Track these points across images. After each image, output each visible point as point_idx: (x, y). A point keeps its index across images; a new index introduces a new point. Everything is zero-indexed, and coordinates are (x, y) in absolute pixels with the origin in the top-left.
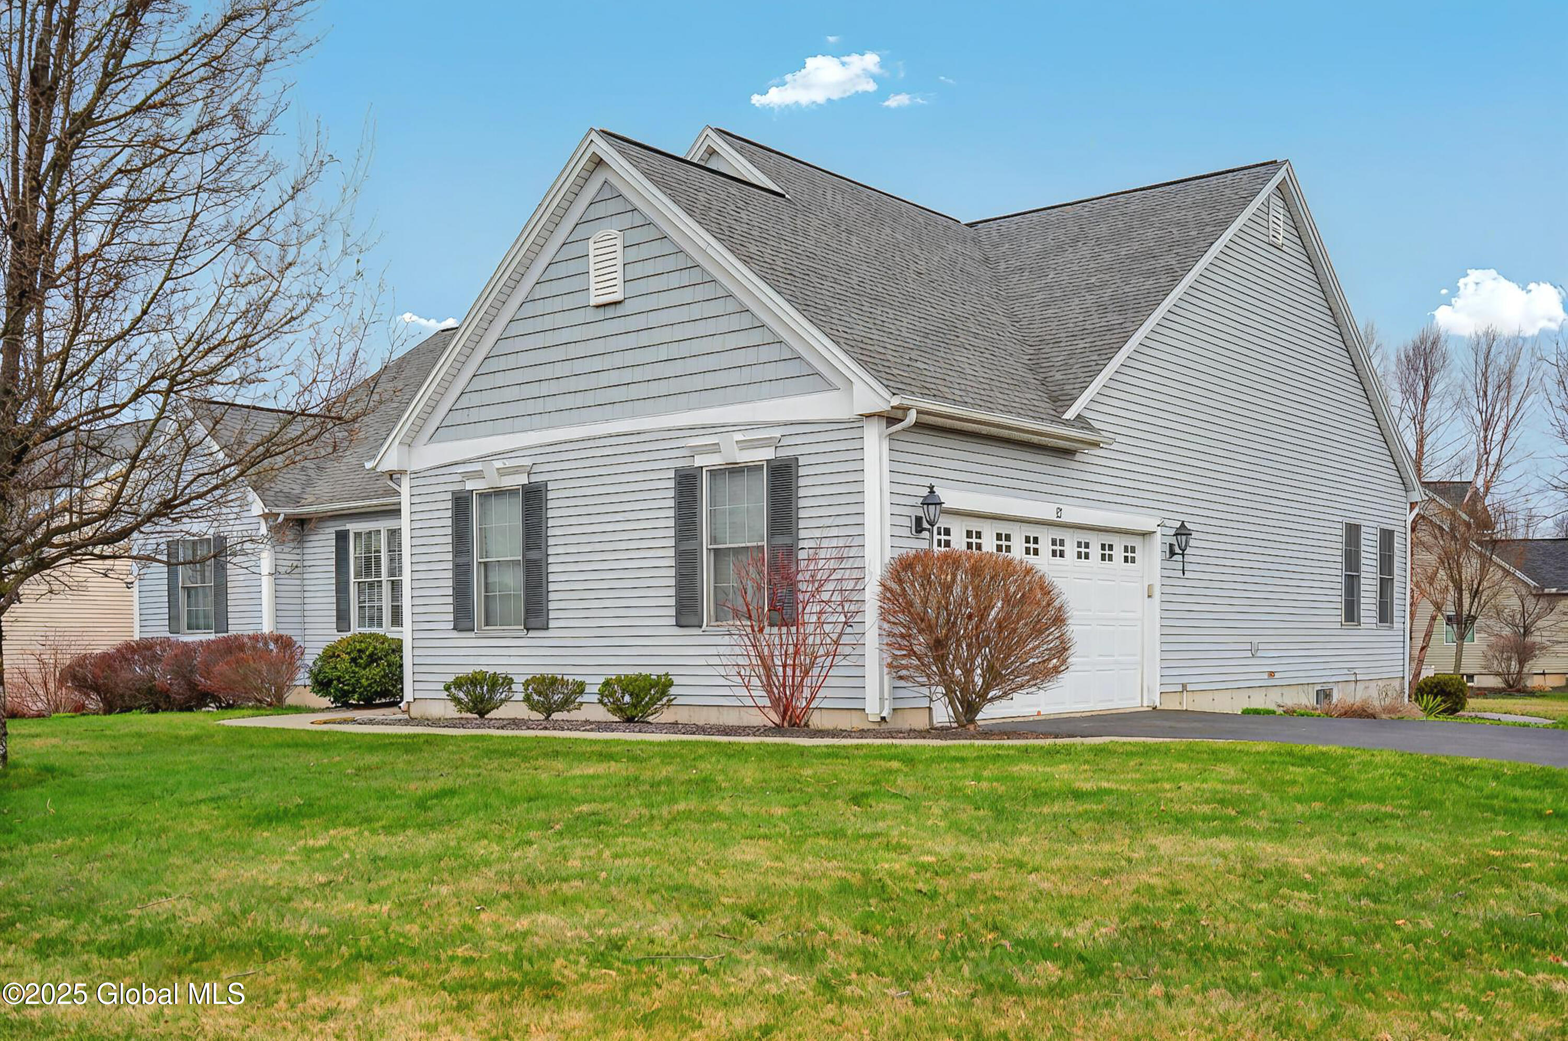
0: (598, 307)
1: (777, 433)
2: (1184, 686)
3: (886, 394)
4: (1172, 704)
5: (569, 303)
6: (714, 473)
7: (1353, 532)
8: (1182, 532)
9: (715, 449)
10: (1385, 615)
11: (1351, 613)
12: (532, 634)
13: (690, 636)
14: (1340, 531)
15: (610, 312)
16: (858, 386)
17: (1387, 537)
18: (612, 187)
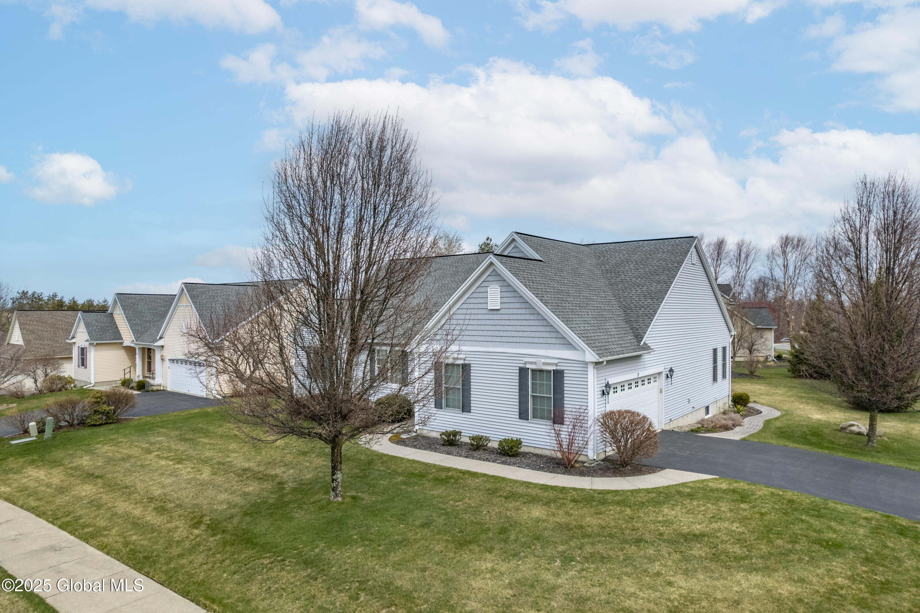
0: (491, 310)
1: (556, 361)
2: (671, 420)
3: (598, 357)
4: (667, 428)
5: (479, 306)
6: (533, 371)
7: (715, 351)
8: (671, 370)
9: (535, 363)
10: (724, 376)
11: (715, 379)
12: (464, 413)
13: (523, 423)
14: (711, 353)
15: (495, 312)
16: (587, 352)
17: (724, 349)
18: (496, 272)
